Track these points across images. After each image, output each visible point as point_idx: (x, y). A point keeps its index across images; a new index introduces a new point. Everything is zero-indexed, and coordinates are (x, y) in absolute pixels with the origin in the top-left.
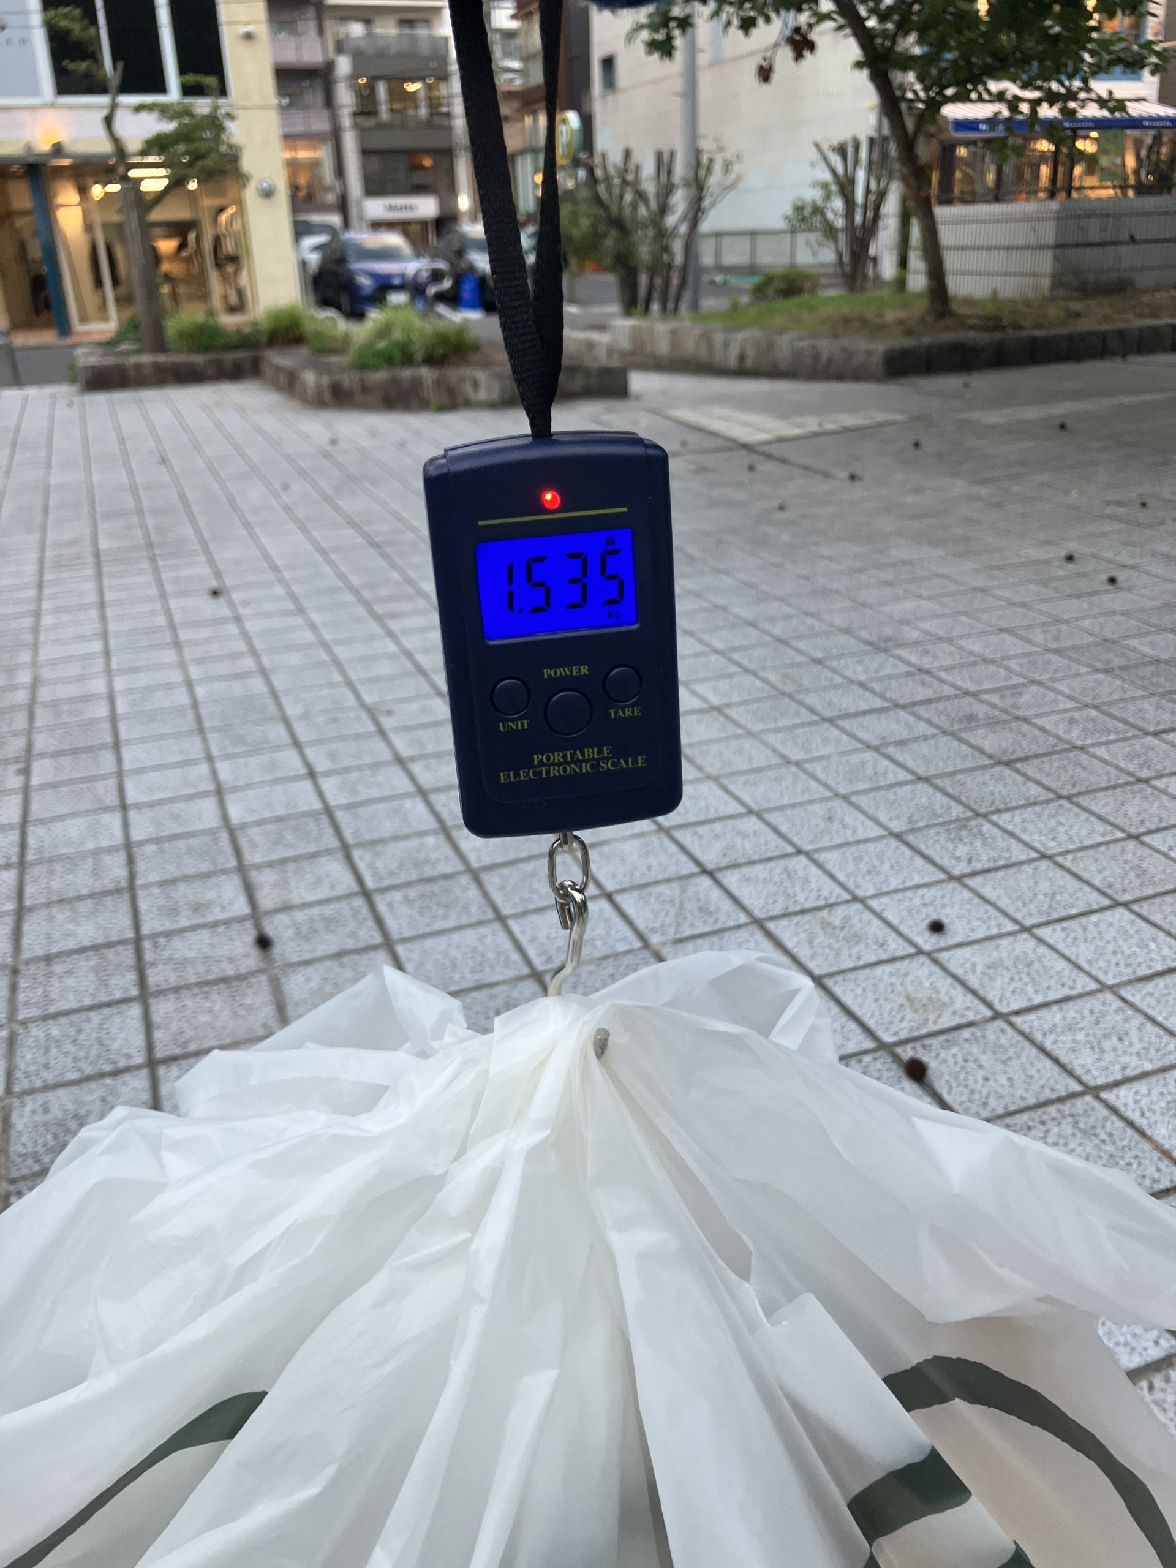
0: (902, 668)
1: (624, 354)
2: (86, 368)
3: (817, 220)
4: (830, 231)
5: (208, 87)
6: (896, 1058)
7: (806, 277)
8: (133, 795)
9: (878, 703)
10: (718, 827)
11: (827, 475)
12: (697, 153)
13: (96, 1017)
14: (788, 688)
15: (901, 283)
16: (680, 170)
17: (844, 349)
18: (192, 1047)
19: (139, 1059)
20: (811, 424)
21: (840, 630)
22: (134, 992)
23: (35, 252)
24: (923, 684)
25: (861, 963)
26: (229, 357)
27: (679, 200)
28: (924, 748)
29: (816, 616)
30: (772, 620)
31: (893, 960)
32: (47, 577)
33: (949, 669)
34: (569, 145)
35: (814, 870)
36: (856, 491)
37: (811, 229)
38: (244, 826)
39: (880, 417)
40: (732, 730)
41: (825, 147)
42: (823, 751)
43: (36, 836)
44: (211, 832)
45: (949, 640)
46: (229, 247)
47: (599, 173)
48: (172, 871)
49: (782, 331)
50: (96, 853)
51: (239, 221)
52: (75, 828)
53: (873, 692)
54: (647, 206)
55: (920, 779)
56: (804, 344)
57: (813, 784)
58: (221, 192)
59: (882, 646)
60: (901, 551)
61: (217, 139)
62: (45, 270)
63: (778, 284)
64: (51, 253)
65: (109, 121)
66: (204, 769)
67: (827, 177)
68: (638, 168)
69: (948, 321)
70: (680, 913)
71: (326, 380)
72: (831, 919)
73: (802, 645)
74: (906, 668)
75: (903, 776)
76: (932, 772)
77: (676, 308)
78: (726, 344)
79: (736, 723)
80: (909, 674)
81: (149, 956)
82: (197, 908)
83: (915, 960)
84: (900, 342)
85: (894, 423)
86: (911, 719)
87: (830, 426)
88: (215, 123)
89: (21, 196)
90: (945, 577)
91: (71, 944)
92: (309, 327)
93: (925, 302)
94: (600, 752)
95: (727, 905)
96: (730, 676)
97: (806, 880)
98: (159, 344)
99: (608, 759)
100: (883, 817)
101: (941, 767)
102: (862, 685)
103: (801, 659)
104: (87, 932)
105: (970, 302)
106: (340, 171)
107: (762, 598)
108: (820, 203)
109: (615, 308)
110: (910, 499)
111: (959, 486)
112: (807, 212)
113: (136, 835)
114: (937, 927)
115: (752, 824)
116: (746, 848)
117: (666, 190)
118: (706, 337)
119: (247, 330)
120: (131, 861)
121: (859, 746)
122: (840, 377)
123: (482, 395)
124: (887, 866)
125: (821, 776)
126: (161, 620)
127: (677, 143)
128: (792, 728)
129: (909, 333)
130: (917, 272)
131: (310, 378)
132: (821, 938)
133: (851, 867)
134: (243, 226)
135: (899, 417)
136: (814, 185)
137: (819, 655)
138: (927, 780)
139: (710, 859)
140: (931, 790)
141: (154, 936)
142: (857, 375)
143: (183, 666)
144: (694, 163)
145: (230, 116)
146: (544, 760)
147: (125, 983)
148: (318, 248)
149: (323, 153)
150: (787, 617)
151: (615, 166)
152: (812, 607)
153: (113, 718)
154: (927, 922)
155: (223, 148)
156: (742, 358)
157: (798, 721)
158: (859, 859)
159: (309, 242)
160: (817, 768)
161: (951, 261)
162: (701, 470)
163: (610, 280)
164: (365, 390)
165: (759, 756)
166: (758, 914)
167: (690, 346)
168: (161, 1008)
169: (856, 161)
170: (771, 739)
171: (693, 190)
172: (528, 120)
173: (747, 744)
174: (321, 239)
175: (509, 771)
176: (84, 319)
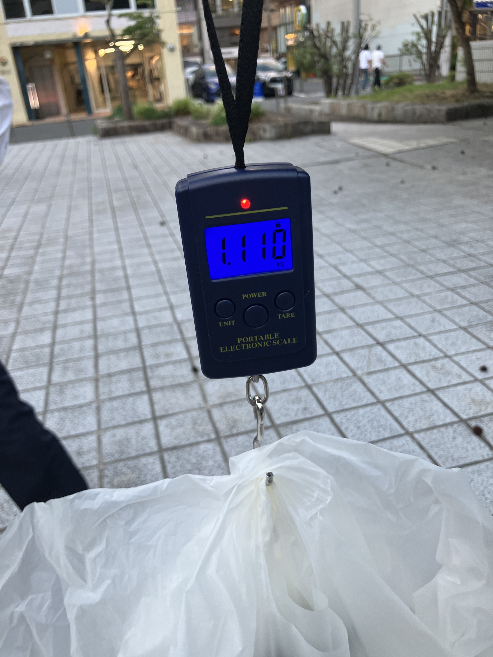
0: (462, 254)
1: (327, 115)
2: (102, 129)
3: (414, 50)
4: (419, 54)
5: (148, 5)
6: (469, 426)
7: (407, 76)
8: (137, 308)
9: (452, 270)
10: (384, 324)
11: (422, 167)
12: (360, 22)
13: (131, 399)
14: (412, 262)
15: (452, 78)
16: (352, 30)
17: (427, 110)
18: (171, 412)
19: (149, 416)
20: (414, 144)
21: (432, 237)
22: (144, 389)
23: (78, 80)
24: (472, 261)
25: (451, 384)
26: (160, 122)
27: (351, 44)
28: (473, 290)
29: (421, 230)
30: (402, 232)
31: (464, 383)
32: (94, 217)
33: (484, 254)
34: (302, 21)
35: (427, 344)
36: (435, 175)
37: (411, 54)
38: (183, 322)
39: (444, 140)
40: (387, 281)
41: (418, 16)
42: (428, 291)
43: (100, 325)
44: (170, 325)
45: (483, 241)
46: (156, 74)
47: (316, 33)
48: (156, 340)
49: (398, 102)
50: (125, 332)
51: (160, 63)
52: (115, 322)
53: (449, 265)
54: (337, 47)
55: (472, 303)
56: (409, 108)
57: (425, 306)
58: (152, 51)
59: (452, 244)
60: (458, 201)
61: (152, 27)
62: (81, 87)
63: (396, 81)
64: (84, 80)
65: (108, 22)
66: (164, 298)
67: (419, 29)
68: (333, 30)
69: (477, 94)
70: (369, 362)
71: (201, 131)
72: (436, 364)
73: (416, 243)
74: (463, 254)
75: (465, 302)
76: (477, 300)
77: (349, 93)
78: (373, 109)
79: (388, 278)
80: (465, 257)
81: (150, 374)
82: (167, 355)
83: (474, 384)
84: (454, 105)
85: (452, 143)
86: (467, 277)
87: (422, 145)
88: (151, 20)
89: (71, 56)
90: (479, 213)
91: (117, 369)
92: (192, 108)
93: (465, 86)
94: (273, 336)
95: (390, 358)
96: (384, 257)
97: (424, 348)
98: (130, 117)
99: (277, 339)
100: (457, 320)
101: (482, 298)
102: (444, 261)
103: (415, 249)
104: (124, 364)
105: (486, 85)
106: (201, 38)
107: (397, 222)
108: (415, 42)
109: (321, 94)
110: (461, 178)
111: (483, 171)
112: (409, 47)
113: (141, 325)
114: (484, 369)
115: (398, 323)
116: (396, 334)
117: (345, 41)
118: (364, 107)
119: (166, 110)
120: (139, 336)
121: (444, 288)
122: (425, 122)
123: (268, 135)
124: (459, 342)
125: (428, 301)
126: (141, 236)
127: (350, 17)
128: (414, 281)
129: (457, 101)
130: (460, 72)
131: (194, 130)
132: (432, 373)
133: (444, 342)
134: (162, 65)
135: (453, 140)
136: (413, 33)
137: (424, 247)
138: (476, 304)
139: (381, 338)
140: (477, 309)
141: (151, 367)
142: (433, 121)
143: (152, 254)
144: (359, 26)
145: (158, 17)
146: (244, 341)
147: (141, 386)
148: (194, 72)
149: (193, 30)
150: (408, 231)
151: (323, 30)
152: (420, 226)
153: (126, 277)
154: (479, 367)
155: (155, 31)
156: (380, 115)
157: (415, 277)
158: (447, 339)
159: (190, 69)
160: (427, 298)
161: (478, 66)
162: (366, 166)
163: (319, 82)
164: (217, 134)
165: (400, 293)
166: (404, 361)
167: (357, 111)
168: (157, 396)
169: (433, 22)
170: (405, 285)
171: (358, 40)
172: (282, 11)
173: (395, 288)
174: (194, 68)
175: (225, 346)
176: (98, 107)
